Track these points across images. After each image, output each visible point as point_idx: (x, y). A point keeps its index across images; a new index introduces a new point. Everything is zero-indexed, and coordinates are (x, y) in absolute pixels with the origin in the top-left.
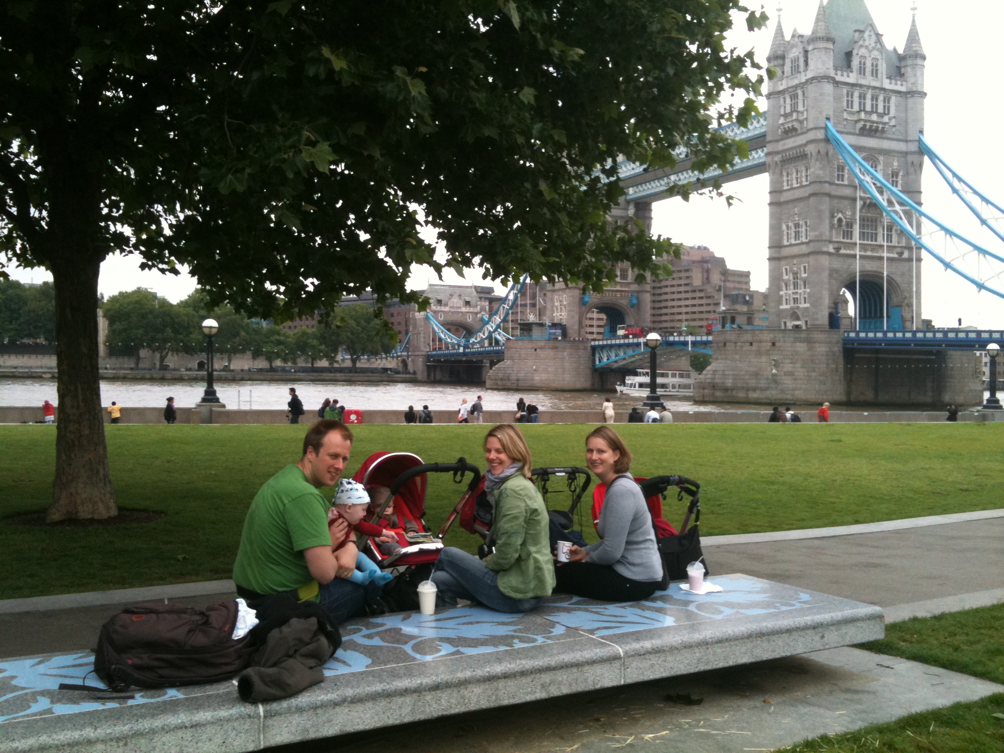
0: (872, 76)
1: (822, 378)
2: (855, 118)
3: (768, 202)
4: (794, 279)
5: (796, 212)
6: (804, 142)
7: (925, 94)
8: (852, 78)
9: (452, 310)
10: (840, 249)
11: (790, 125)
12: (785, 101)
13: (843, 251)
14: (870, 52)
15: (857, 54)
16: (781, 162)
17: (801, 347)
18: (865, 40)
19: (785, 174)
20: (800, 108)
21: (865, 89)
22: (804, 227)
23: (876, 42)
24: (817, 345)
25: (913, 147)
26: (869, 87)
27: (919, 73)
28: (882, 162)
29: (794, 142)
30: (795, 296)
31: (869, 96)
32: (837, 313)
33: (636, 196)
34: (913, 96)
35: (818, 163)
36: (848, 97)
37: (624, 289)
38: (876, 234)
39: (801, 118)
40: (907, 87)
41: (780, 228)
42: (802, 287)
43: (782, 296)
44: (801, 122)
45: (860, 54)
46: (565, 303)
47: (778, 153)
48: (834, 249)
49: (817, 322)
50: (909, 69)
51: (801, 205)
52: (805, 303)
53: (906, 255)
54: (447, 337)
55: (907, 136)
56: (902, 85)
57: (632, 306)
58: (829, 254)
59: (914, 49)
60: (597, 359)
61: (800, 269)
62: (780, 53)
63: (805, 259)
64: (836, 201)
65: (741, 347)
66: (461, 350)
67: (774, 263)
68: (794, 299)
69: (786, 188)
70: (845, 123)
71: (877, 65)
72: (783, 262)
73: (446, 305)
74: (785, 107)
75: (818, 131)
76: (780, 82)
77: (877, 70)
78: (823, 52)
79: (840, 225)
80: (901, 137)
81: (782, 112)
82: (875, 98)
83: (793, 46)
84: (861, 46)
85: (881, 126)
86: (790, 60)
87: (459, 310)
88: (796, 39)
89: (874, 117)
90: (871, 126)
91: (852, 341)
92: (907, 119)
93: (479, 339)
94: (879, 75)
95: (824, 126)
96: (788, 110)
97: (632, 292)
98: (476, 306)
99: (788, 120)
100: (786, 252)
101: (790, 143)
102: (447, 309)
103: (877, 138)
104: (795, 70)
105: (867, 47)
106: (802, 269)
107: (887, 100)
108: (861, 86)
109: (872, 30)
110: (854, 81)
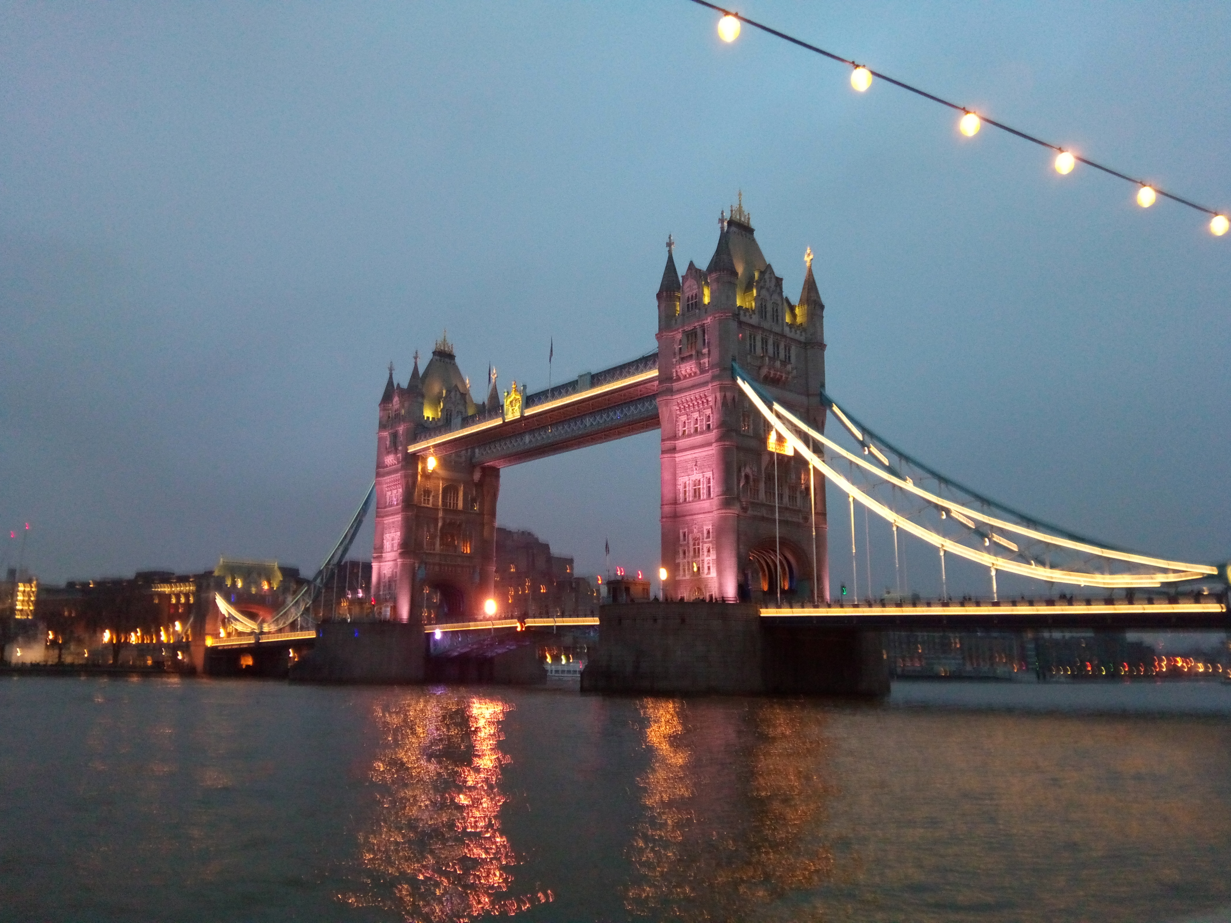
0: (773, 321)
1: (739, 664)
2: (758, 363)
4: (694, 545)
7: (825, 346)
8: (754, 320)
10: (748, 509)
11: (688, 367)
12: (680, 342)
13: (750, 512)
14: (771, 295)
15: (759, 295)
16: (676, 408)
17: (716, 625)
18: (765, 282)
20: (700, 347)
21: (767, 333)
22: (706, 483)
23: (776, 286)
24: (733, 622)
26: (771, 331)
27: (819, 324)
31: (770, 342)
34: (812, 347)
35: (724, 408)
36: (751, 341)
37: (465, 563)
38: (782, 495)
39: (701, 360)
41: (675, 484)
42: (706, 553)
43: (679, 565)
44: (701, 365)
45: (762, 296)
47: (671, 398)
48: (742, 508)
49: (723, 597)
55: (807, 390)
56: (801, 335)
58: (738, 514)
60: (432, 647)
61: (703, 532)
63: (708, 520)
64: (742, 453)
65: (643, 624)
67: (668, 523)
69: (682, 438)
70: (749, 367)
71: (777, 310)
72: (680, 524)
74: (680, 348)
75: (723, 372)
77: (777, 316)
78: (728, 287)
79: (747, 482)
80: (802, 391)
82: (776, 346)
84: (762, 287)
85: (784, 376)
86: (686, 297)
88: (692, 273)
89: (777, 365)
90: (775, 374)
92: (807, 371)
94: (780, 321)
96: (684, 351)
97: (475, 567)
100: (681, 512)
103: (780, 387)
104: (693, 306)
105: (768, 290)
106: (705, 531)
107: (788, 349)
108: (764, 330)
109: (772, 272)
110: (757, 324)
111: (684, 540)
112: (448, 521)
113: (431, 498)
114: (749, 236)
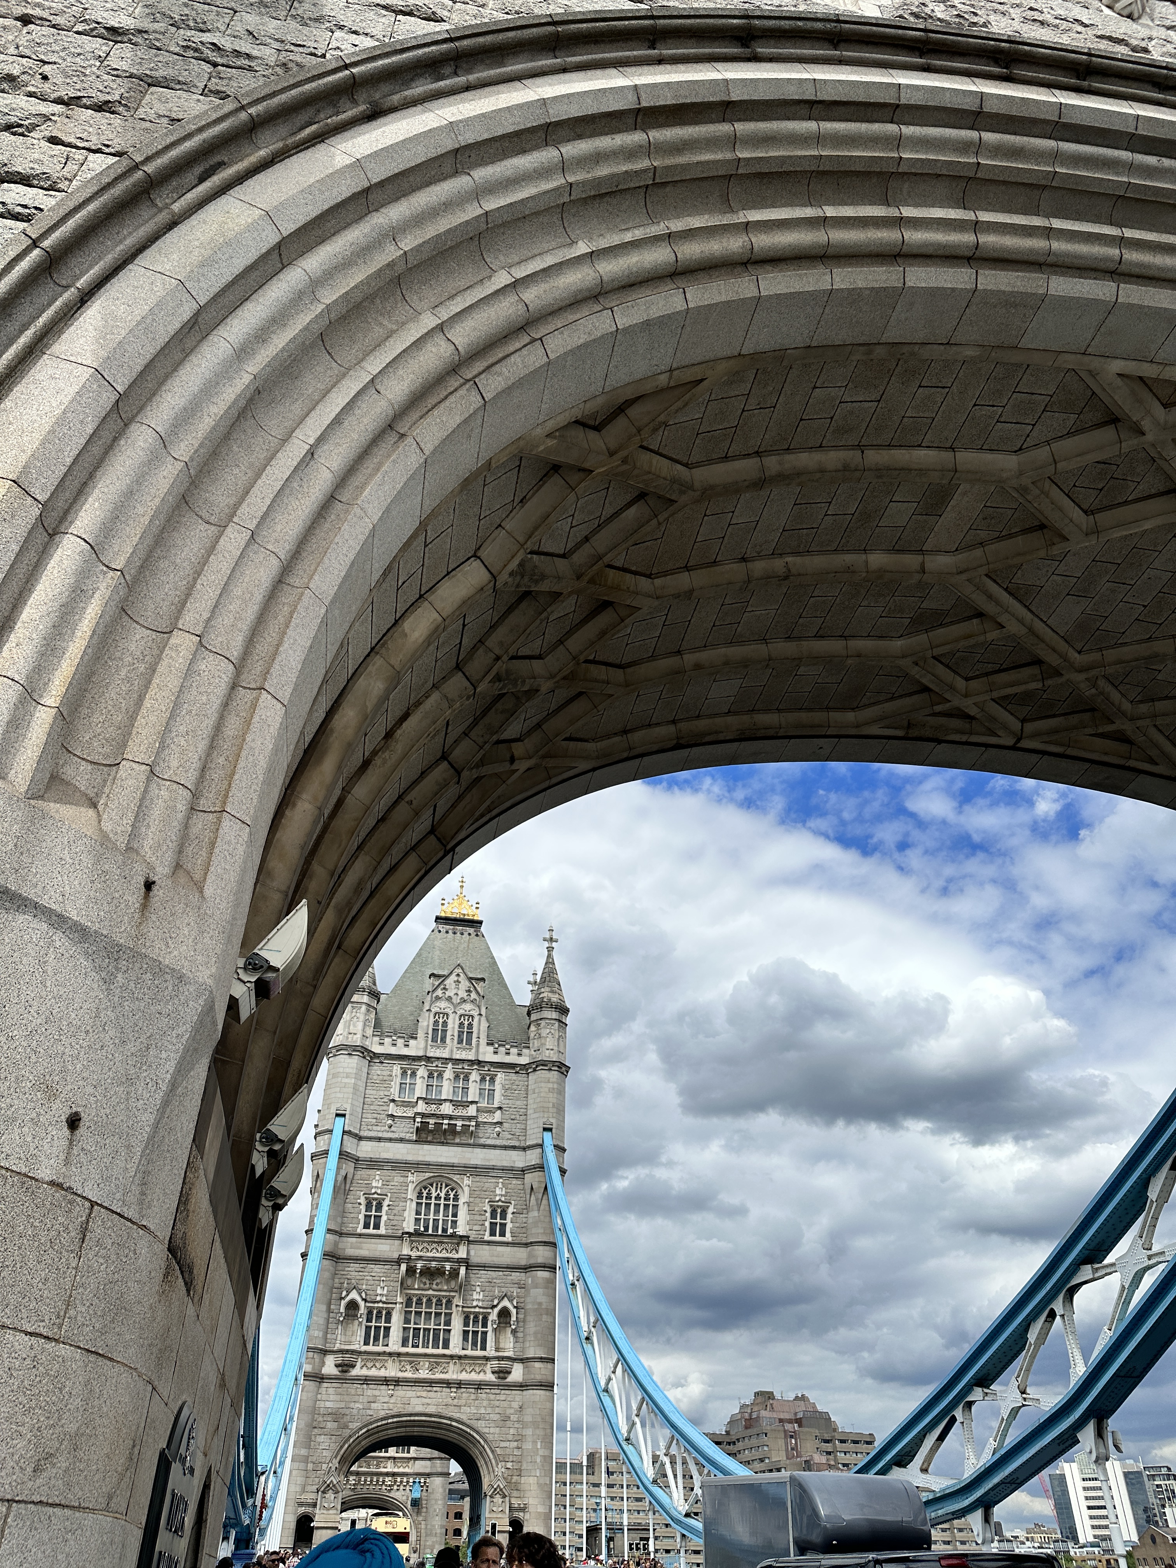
0: (459, 1042)
7: (569, 1068)
8: (415, 1048)
10: (353, 1366)
13: (356, 1371)
14: (455, 1005)
21: (440, 1063)
25: (531, 1158)
28: (466, 1189)
31: (449, 1075)
36: (402, 1078)
40: (530, 1058)
48: (337, 1366)
50: (533, 1028)
53: (517, 1374)
55: (526, 1140)
59: (542, 995)
64: (354, 1266)
70: (390, 1122)
71: (470, 1026)
77: (470, 1033)
79: (353, 1314)
80: (514, 1143)
82: (461, 1078)
85: (461, 1123)
89: (447, 1109)
90: (440, 1125)
105: (449, 999)
107: (487, 1079)
110: (421, 1053)
114: (471, 930)
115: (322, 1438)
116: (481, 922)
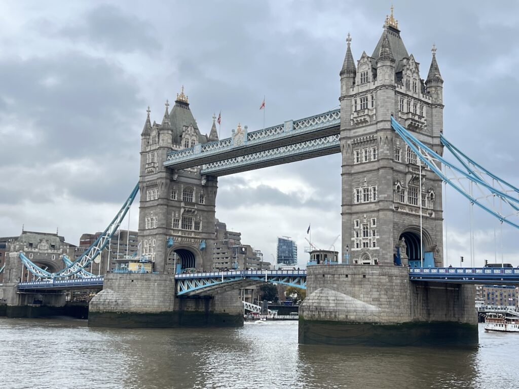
0: (413, 90)
1: (398, 303)
2: (405, 117)
3: (341, 173)
4: (364, 228)
5: (365, 180)
6: (375, 130)
7: (443, 106)
8: (403, 90)
9: (40, 252)
10: (398, 208)
11: (362, 118)
12: (356, 102)
13: (399, 210)
14: (413, 73)
15: (406, 74)
16: (352, 144)
17: (385, 279)
18: (409, 65)
19: (355, 153)
20: (370, 106)
21: (410, 98)
22: (373, 191)
23: (415, 68)
24: (394, 278)
25: (437, 141)
26: (412, 97)
27: (439, 92)
29: (364, 131)
30: (366, 241)
31: (412, 103)
32: (399, 255)
33: (207, 171)
34: (436, 107)
35: (386, 145)
36: (400, 102)
37: (196, 236)
38: (417, 199)
39: (370, 114)
40: (432, 101)
41: (351, 192)
42: (372, 234)
43: (353, 241)
44: (371, 117)
45: (407, 74)
46: (154, 245)
47: (350, 138)
48: (395, 207)
49: (386, 261)
50: (433, 89)
51: (370, 175)
52: (374, 246)
53: (433, 216)
54: (38, 271)
55: (432, 134)
56: (429, 99)
57: (202, 249)
58: (392, 210)
59: (436, 76)
60: (179, 288)
61: (370, 221)
62: (351, 68)
63: (374, 214)
64: (395, 173)
65: (339, 278)
66: (52, 281)
67: (346, 217)
68: (364, 243)
69: (356, 163)
72: (354, 216)
73: (36, 247)
74: (356, 106)
75: (386, 123)
76: (352, 89)
77: (416, 87)
78: (389, 69)
79: (398, 192)
80: (430, 135)
81: (354, 110)
82: (415, 106)
83: (362, 65)
84: (408, 69)
85: (420, 125)
86: (360, 74)
87: (46, 252)
88: (366, 59)
89: (416, 118)
90: (415, 124)
91: (418, 275)
92: (432, 122)
93: (68, 274)
94: (417, 91)
95: (390, 119)
96: (359, 108)
97: (203, 239)
98: (59, 249)
99: (360, 115)
100: (355, 209)
101: (360, 131)
102: (37, 250)
103: (417, 132)
104: (365, 80)
105: (411, 70)
106: (372, 221)
107: (421, 107)
108: (408, 96)
109: (413, 59)
110: (404, 92)
111: (357, 226)
112: (187, 209)
113: (176, 195)
114: (397, 35)
115: (395, 231)
116: (399, 31)
